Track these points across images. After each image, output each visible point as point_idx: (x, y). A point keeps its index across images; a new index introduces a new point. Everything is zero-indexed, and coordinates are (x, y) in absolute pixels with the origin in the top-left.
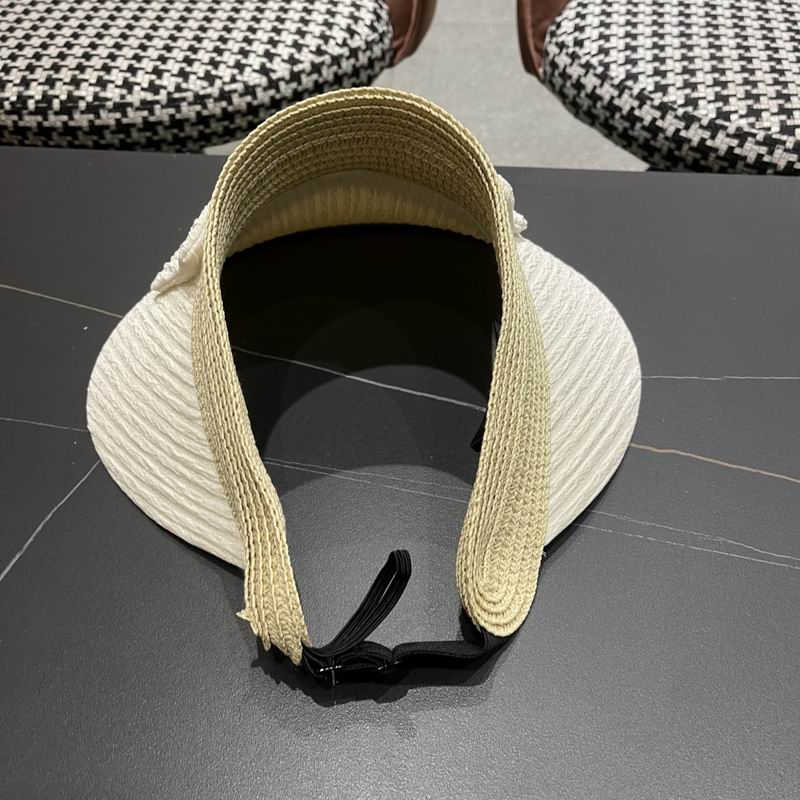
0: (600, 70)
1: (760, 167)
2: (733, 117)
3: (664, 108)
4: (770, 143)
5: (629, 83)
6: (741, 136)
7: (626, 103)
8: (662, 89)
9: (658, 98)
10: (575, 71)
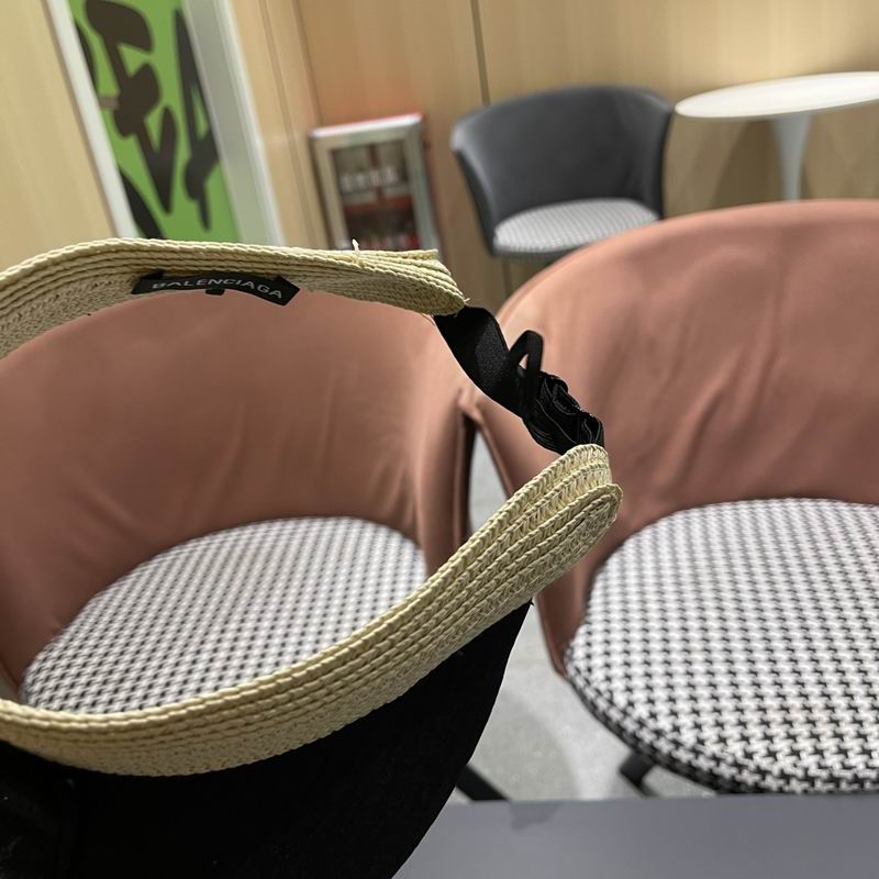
0: (607, 695)
1: (735, 787)
2: (707, 743)
3: (659, 733)
4: (739, 766)
5: (630, 709)
6: (717, 759)
7: (630, 725)
8: (653, 716)
9: (651, 724)
10: (590, 694)
